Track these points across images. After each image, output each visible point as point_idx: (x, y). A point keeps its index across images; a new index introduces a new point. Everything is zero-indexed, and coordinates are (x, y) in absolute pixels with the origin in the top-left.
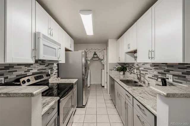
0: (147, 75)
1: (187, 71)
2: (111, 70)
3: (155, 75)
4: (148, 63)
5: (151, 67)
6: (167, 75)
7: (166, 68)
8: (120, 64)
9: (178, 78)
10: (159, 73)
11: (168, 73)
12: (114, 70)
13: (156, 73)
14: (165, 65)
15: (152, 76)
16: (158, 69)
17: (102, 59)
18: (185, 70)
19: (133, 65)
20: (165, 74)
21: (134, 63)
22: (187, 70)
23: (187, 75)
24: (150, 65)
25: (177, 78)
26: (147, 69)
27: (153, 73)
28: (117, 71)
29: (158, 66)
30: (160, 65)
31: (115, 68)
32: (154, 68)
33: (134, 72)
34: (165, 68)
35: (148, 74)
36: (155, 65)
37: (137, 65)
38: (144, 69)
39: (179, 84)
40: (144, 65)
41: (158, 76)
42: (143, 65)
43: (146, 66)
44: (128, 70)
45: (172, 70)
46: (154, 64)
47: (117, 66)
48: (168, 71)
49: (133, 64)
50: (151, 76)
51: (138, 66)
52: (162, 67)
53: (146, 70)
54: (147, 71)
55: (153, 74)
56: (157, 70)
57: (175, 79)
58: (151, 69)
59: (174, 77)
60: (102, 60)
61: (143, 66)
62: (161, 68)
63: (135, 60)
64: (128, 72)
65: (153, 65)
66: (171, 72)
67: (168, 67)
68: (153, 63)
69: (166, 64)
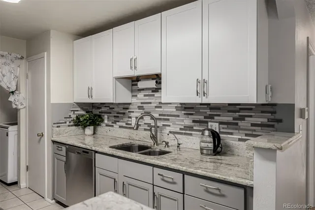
0: (167, 128)
1: (240, 116)
2: (58, 124)
3: (187, 127)
4: (170, 104)
5: (178, 112)
6: (210, 124)
7: (209, 112)
8: (81, 105)
9: (228, 127)
10: (194, 121)
11: (212, 120)
12: (68, 123)
13: (188, 122)
14: (206, 106)
15: (181, 129)
16: (192, 114)
17: (13, 88)
18: (237, 114)
19: (128, 109)
20: (207, 122)
21: (130, 104)
22: (240, 114)
23: (240, 121)
24: (176, 107)
25: (226, 126)
26: (168, 115)
27: (183, 123)
28: (74, 128)
29: (192, 108)
30: (197, 106)
31: (70, 117)
32: (185, 114)
33: (131, 124)
34: (206, 112)
35: (169, 126)
36: (185, 108)
37: (140, 108)
38: (160, 115)
39: (229, 136)
40: (160, 107)
41: (193, 127)
42: (156, 107)
43: (165, 110)
44: (106, 121)
45: (219, 115)
46: (184, 106)
47: (74, 111)
48: (211, 117)
49: (126, 106)
50: (178, 130)
51: (144, 109)
52: (201, 110)
53: (165, 117)
54: (168, 120)
55: (182, 125)
56: (190, 116)
57: (223, 128)
58: (178, 116)
59: (220, 126)
60: (13, 92)
61: (157, 109)
62: (198, 113)
63: (133, 96)
64: (107, 125)
65: (182, 107)
66: (216, 118)
67: (212, 111)
68: (181, 104)
69: (209, 104)
